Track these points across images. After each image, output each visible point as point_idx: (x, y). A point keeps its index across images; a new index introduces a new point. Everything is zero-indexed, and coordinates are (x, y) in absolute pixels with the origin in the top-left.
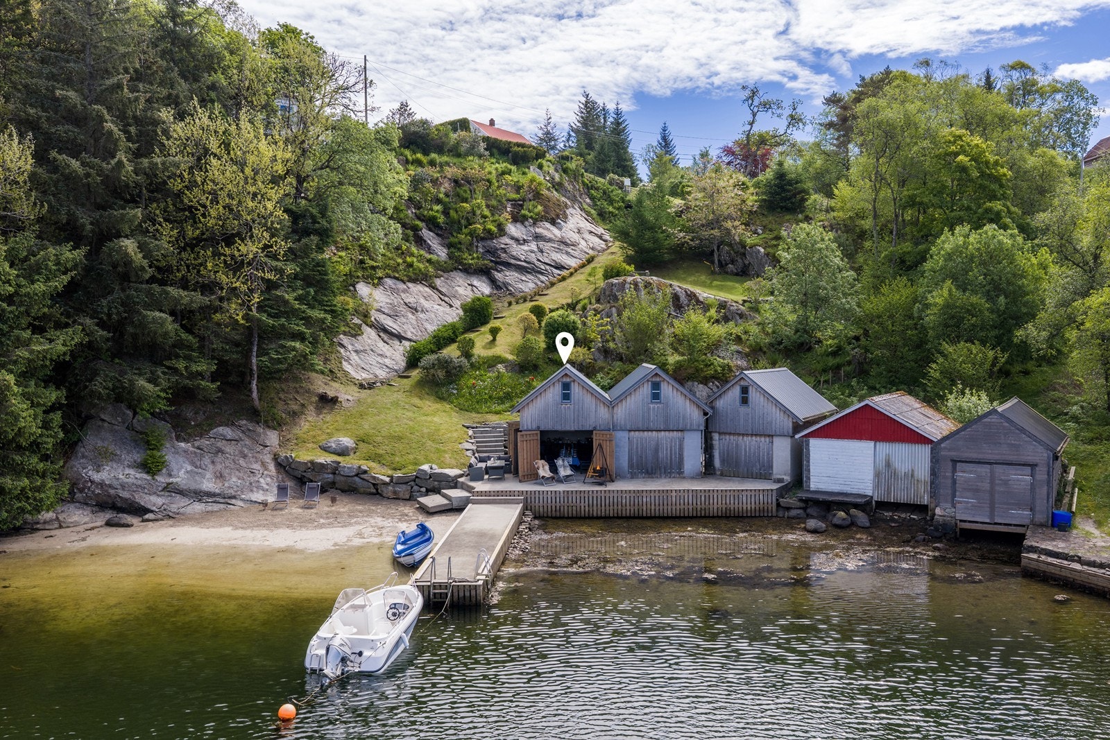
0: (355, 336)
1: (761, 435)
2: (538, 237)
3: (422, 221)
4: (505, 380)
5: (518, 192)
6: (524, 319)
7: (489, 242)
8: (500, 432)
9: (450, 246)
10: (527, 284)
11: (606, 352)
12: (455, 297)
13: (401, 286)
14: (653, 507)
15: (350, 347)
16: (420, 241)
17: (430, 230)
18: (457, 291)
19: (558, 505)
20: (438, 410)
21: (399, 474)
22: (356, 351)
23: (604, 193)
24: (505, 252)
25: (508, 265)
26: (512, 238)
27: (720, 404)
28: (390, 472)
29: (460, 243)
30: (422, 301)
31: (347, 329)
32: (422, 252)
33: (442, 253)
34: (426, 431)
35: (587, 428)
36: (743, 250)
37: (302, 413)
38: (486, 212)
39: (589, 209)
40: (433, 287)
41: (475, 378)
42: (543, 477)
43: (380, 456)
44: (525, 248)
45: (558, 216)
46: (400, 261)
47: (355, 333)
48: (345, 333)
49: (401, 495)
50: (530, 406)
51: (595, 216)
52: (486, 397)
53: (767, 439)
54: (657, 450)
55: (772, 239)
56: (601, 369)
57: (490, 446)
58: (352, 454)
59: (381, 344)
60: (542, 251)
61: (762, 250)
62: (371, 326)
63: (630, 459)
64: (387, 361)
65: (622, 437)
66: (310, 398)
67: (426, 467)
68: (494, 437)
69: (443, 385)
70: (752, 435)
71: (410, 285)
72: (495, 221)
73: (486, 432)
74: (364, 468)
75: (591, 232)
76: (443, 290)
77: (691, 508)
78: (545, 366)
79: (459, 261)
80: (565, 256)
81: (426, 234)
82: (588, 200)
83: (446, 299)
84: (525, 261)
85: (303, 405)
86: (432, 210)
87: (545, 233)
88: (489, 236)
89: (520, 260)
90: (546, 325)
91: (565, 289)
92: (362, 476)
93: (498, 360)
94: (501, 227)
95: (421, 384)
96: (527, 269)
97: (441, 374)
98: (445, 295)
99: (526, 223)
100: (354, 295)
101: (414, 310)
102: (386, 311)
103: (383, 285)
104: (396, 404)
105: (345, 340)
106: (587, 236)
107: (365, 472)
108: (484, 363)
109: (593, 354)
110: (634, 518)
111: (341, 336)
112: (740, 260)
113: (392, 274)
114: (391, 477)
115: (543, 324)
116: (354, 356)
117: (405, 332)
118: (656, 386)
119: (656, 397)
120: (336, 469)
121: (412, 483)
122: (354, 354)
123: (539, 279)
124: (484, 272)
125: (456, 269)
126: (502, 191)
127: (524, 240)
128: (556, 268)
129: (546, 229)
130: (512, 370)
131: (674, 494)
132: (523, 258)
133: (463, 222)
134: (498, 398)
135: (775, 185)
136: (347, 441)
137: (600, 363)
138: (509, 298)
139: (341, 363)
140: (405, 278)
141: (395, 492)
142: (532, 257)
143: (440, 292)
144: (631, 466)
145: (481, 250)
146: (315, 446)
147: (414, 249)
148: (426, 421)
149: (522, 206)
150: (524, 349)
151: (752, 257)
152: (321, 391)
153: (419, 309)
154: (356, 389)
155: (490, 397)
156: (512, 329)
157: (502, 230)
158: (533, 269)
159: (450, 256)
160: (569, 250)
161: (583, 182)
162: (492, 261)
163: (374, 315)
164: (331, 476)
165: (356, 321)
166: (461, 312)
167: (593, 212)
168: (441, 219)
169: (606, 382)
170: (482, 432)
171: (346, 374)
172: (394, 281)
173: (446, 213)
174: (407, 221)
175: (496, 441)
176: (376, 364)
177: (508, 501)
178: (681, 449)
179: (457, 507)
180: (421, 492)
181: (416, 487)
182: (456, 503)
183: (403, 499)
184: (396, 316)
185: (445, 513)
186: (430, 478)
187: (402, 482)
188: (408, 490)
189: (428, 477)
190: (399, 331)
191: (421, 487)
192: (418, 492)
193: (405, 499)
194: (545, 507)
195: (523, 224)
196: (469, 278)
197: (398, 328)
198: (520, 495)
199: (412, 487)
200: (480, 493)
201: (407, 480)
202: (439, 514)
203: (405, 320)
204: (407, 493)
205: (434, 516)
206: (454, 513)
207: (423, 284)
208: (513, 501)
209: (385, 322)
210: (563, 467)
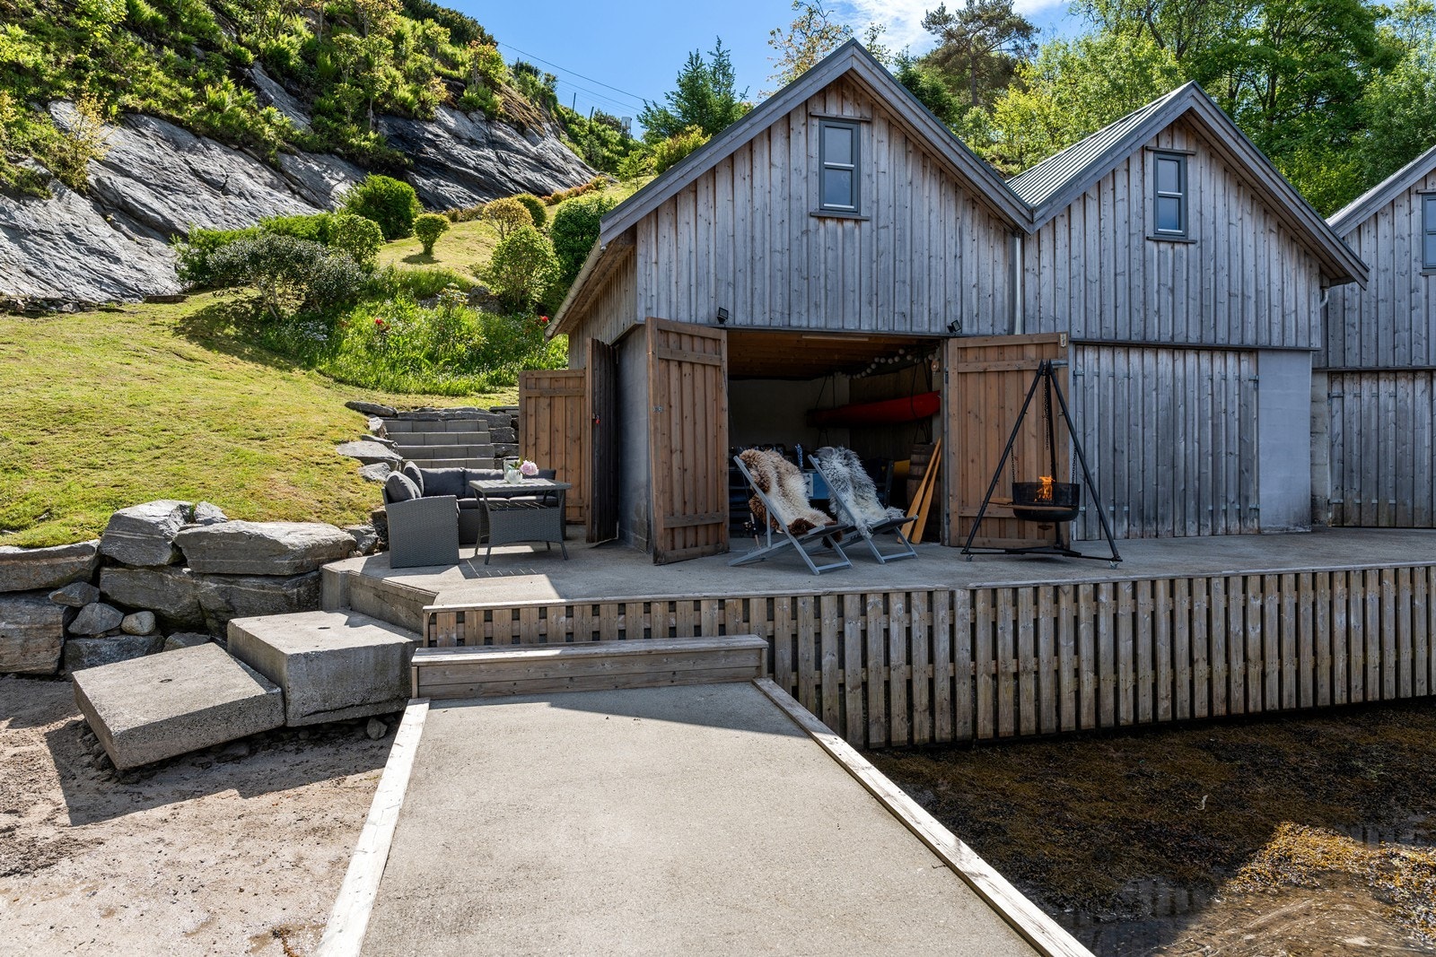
0: (16, 195)
2: (497, 143)
5: (454, 68)
6: (502, 210)
7: (402, 123)
8: (478, 426)
9: (315, 113)
12: (325, 192)
13: (188, 139)
16: (245, 85)
17: (272, 77)
19: (943, 667)
22: (14, 230)
24: (435, 147)
25: (442, 169)
26: (447, 130)
29: (339, 110)
30: (242, 179)
32: (247, 94)
33: (297, 121)
38: (396, 72)
39: (571, 145)
40: (274, 166)
44: (474, 151)
45: (529, 123)
46: (188, 93)
47: (20, 186)
49: (9, 655)
51: (582, 156)
60: (506, 164)
62: (84, 192)
64: (119, 271)
71: (212, 145)
72: (414, 92)
76: (299, 175)
79: (336, 138)
81: (261, 77)
82: (566, 137)
83: (304, 192)
86: (278, 39)
87: (507, 139)
88: (402, 111)
89: (470, 168)
94: (425, 107)
96: (480, 183)
98: (302, 185)
99: (473, 115)
100: (41, 118)
101: (218, 188)
103: (136, 127)
108: (406, 285)
121: (74, 593)
125: (330, 152)
127: (471, 140)
129: (509, 135)
132: (472, 164)
133: (346, 77)
140: (201, 130)
142: (490, 167)
143: (290, 178)
145: (384, 130)
149: (463, 89)
153: (234, 190)
157: (427, 111)
158: (493, 185)
159: (316, 129)
162: (408, 155)
163: (95, 172)
165: (32, 165)
168: (296, 60)
172: (168, 126)
173: (307, 57)
174: (215, 40)
175: (469, 452)
176: (78, 270)
177: (676, 666)
178: (1247, 422)
179: (313, 720)
180: (123, 632)
181: (98, 607)
182: (310, 691)
183: (20, 675)
184: (165, 188)
185: (237, 759)
186: (179, 561)
187: (16, 585)
188: (47, 627)
189: (166, 558)
190: (169, 217)
191: (129, 610)
192: (108, 634)
193: (31, 676)
194: (872, 689)
195: (467, 115)
196: (358, 173)
197: (167, 213)
198: (730, 626)
199: (73, 613)
200: (476, 620)
201: (50, 577)
202: (189, 772)
203: (190, 201)
204: (43, 641)
205: (147, 791)
206: (291, 758)
207: (246, 153)
208: (701, 665)
209: (128, 191)
210: (851, 489)
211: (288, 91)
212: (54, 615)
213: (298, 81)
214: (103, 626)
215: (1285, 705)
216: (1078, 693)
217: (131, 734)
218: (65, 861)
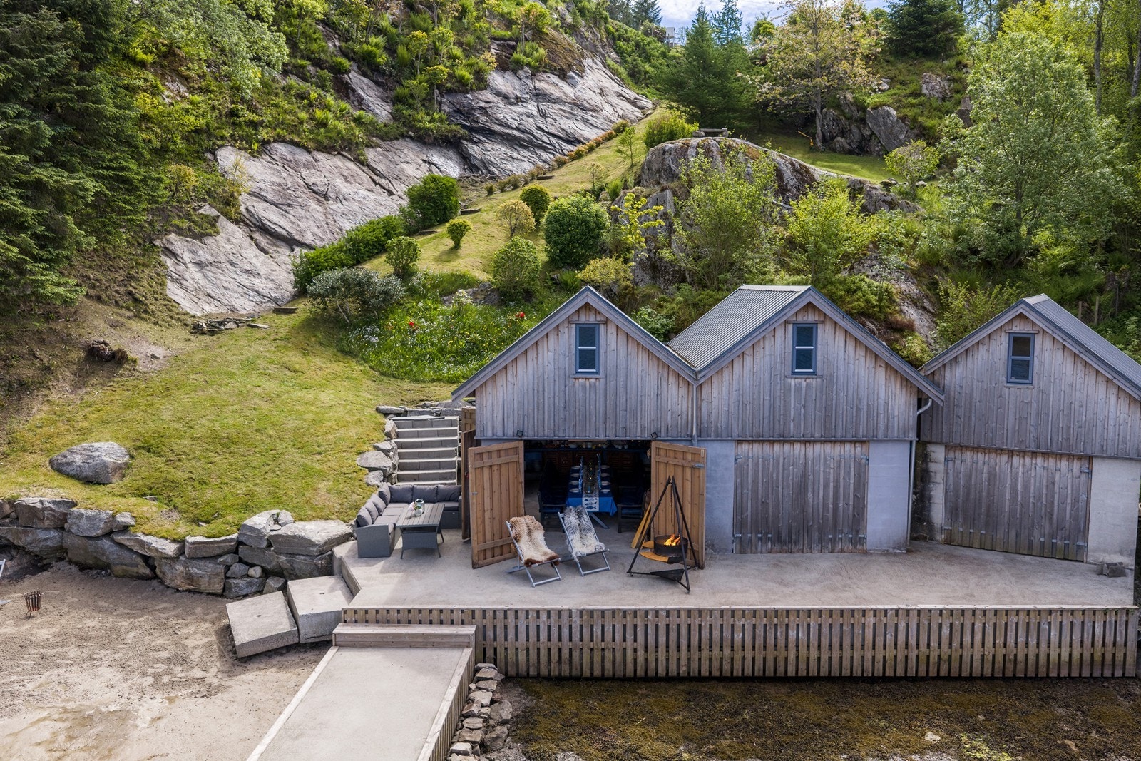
0: (200, 237)
1: (1058, 456)
2: (538, 95)
3: (350, 59)
4: (472, 318)
5: (508, 27)
6: (509, 212)
7: (460, 97)
8: (452, 423)
9: (396, 100)
10: (521, 164)
11: (655, 268)
12: (398, 179)
13: (303, 157)
14: (814, 653)
15: (187, 257)
16: (345, 90)
17: (364, 74)
18: (402, 170)
19: (566, 643)
20: (336, 376)
21: (197, 536)
22: (200, 265)
23: (637, 45)
24: (486, 114)
25: (490, 134)
26: (499, 94)
27: (954, 377)
28: (182, 529)
29: (412, 96)
30: (339, 182)
31: (185, 224)
32: (344, 105)
33: (382, 112)
34: (292, 423)
35: (638, 435)
36: (860, 115)
37: (42, 385)
38: (457, 51)
39: (616, 66)
40: (362, 163)
41: (415, 315)
42: (530, 563)
43: (173, 484)
44: (519, 109)
45: (570, 66)
46: (303, 115)
47: (202, 231)
48: (180, 231)
49: (204, 585)
50: (501, 381)
51: (625, 75)
52: (434, 349)
53: (1076, 465)
54: (802, 488)
55: (907, 96)
56: (647, 299)
57: (428, 455)
58: (115, 479)
59: (251, 252)
60: (544, 116)
61: (894, 112)
62: (238, 221)
63: (739, 510)
64: (259, 283)
65: (720, 456)
66: (68, 352)
67: (260, 521)
68: (438, 434)
69: (354, 326)
70: (1034, 454)
71: (319, 156)
72: (472, 65)
73: (423, 423)
74: (124, 518)
75: (620, 95)
76: (380, 167)
77: (912, 655)
78: (546, 293)
79: (409, 123)
80: (580, 125)
81: (356, 79)
82: (614, 55)
83: (383, 181)
84: (518, 129)
85: (47, 369)
86: (368, 43)
87: (550, 89)
88: (462, 86)
89: (513, 128)
90: (549, 222)
91: (581, 170)
92: (118, 538)
93: (462, 281)
94: (480, 76)
95: (311, 325)
96: (518, 141)
97: (352, 306)
98: (381, 176)
99: (521, 73)
100: (212, 168)
101: (322, 196)
102: (270, 196)
103: (270, 155)
104: (249, 365)
105: (177, 243)
106: (615, 100)
107: (125, 529)
108: (434, 287)
109: (633, 271)
110: (764, 679)
111: (172, 236)
112: (855, 130)
113: (288, 137)
114: (181, 542)
115: (543, 221)
116: (193, 274)
117: (301, 233)
118: (805, 334)
119: (804, 360)
120: (64, 518)
121: (228, 558)
122: (193, 269)
123: (539, 157)
124: (451, 143)
125: (403, 136)
126: (483, 24)
127: (517, 98)
128: (568, 142)
129: (551, 84)
130: (485, 301)
131: (870, 620)
132: (514, 124)
133: (418, 64)
134: (456, 352)
135: (909, 14)
136: (109, 450)
137: (644, 288)
138: (490, 184)
139: (162, 284)
140: (311, 145)
141: (190, 578)
142: (530, 124)
143: (374, 170)
144: (740, 523)
145: (446, 108)
146: (43, 459)
147: (330, 99)
148: (300, 401)
149: (514, 48)
150: (506, 262)
151: (877, 124)
152: (94, 338)
153: (333, 195)
154: (185, 334)
155: (441, 350)
156: (490, 230)
157: (481, 80)
158: (530, 142)
159: (395, 116)
160: (588, 117)
161: (606, 29)
162: (464, 127)
163: (246, 203)
164: (52, 534)
165: (208, 210)
166: (405, 202)
167: (621, 70)
168: (383, 58)
169: (659, 322)
170: (414, 424)
171: (170, 304)
172: (291, 148)
173: (391, 48)
174: (323, 56)
175: (442, 444)
176: (236, 288)
177: (434, 640)
178: (861, 484)
179: (310, 641)
180: (249, 576)
181: (237, 565)
182: (309, 630)
183: (208, 594)
184: (288, 205)
185: (282, 654)
186: (270, 545)
187: (205, 554)
188: (218, 574)
189: (264, 545)
190: (290, 230)
191: (252, 565)
192: (242, 577)
193: (213, 594)
194: (531, 651)
195: (515, 74)
196: (425, 151)
197: (288, 226)
198: (466, 621)
199: (228, 568)
200: (362, 613)
201: (218, 552)
202: (264, 659)
203: (303, 213)
204: (217, 580)
205: (249, 667)
206: (302, 655)
207: (343, 156)
208: (445, 640)
209: (265, 214)
210: (578, 532)
211: (377, 83)
212: (221, 569)
213: (383, 73)
214: (240, 574)
215: (756, 674)
216: (635, 660)
217: (242, 645)
218: (220, 694)
